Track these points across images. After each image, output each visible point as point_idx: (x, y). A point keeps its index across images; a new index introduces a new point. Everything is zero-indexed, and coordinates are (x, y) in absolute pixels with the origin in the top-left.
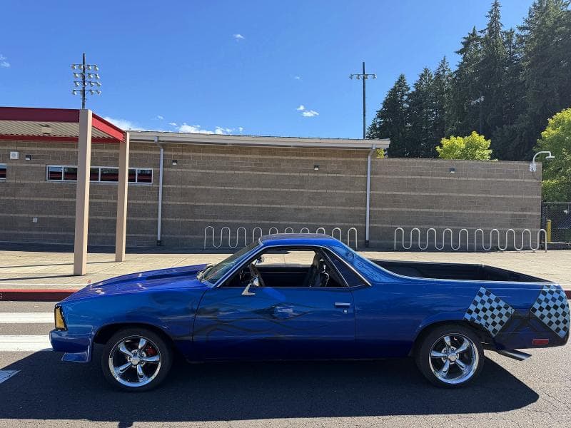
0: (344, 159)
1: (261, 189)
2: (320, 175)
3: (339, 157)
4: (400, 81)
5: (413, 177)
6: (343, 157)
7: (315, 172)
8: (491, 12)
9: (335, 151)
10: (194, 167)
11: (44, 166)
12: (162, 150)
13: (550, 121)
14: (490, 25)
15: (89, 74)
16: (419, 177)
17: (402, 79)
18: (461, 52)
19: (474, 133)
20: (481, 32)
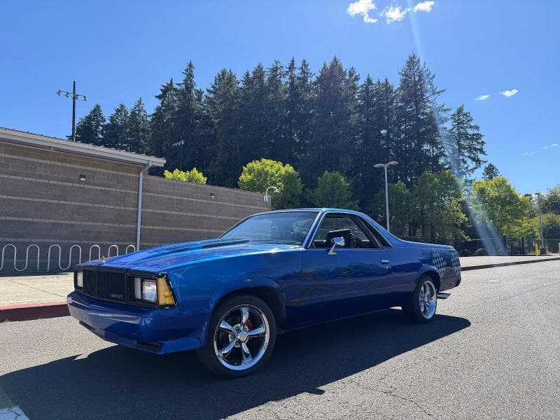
0: (114, 172)
2: (86, 186)
3: (110, 169)
4: (95, 110)
5: (181, 198)
6: (113, 170)
7: (80, 182)
8: (187, 71)
9: (105, 162)
13: (245, 168)
14: (186, 81)
16: (186, 199)
17: (97, 108)
18: (159, 97)
19: (195, 170)
20: (179, 85)
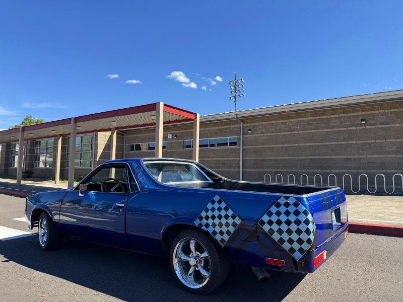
1: (313, 144)
2: (367, 127)
6: (391, 109)
7: (363, 125)
10: (262, 133)
11: (182, 141)
12: (242, 123)
15: (238, 85)
